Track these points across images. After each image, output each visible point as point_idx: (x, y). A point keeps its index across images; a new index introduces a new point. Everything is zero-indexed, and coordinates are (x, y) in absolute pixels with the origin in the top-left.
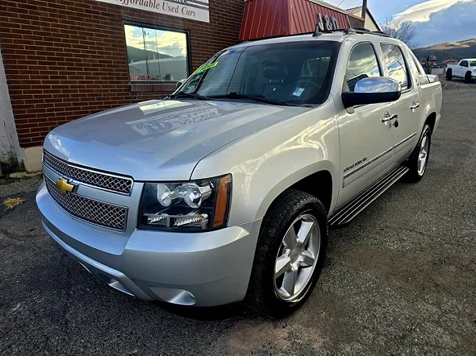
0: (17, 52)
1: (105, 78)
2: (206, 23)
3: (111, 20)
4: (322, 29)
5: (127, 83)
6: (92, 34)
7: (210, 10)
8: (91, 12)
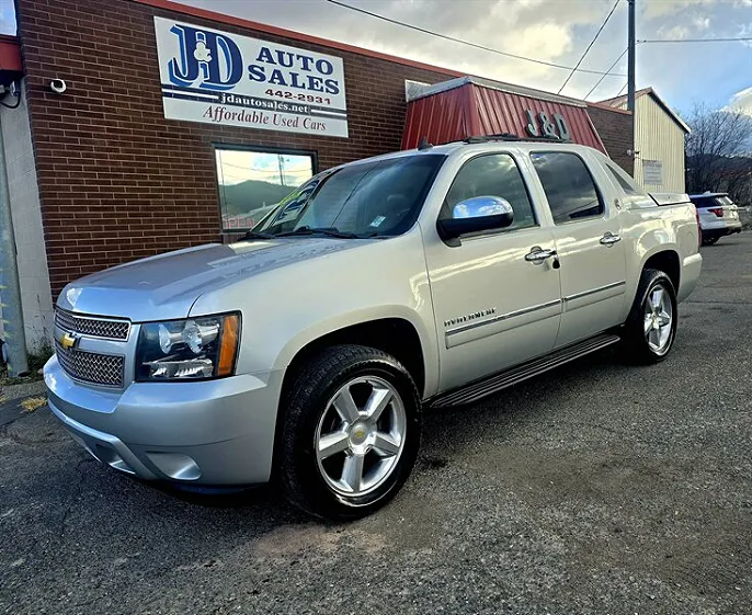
0: (61, 195)
1: (185, 226)
2: (343, 139)
3: (194, 144)
4: (536, 133)
5: (218, 232)
6: (167, 166)
7: (349, 119)
8: (166, 135)
